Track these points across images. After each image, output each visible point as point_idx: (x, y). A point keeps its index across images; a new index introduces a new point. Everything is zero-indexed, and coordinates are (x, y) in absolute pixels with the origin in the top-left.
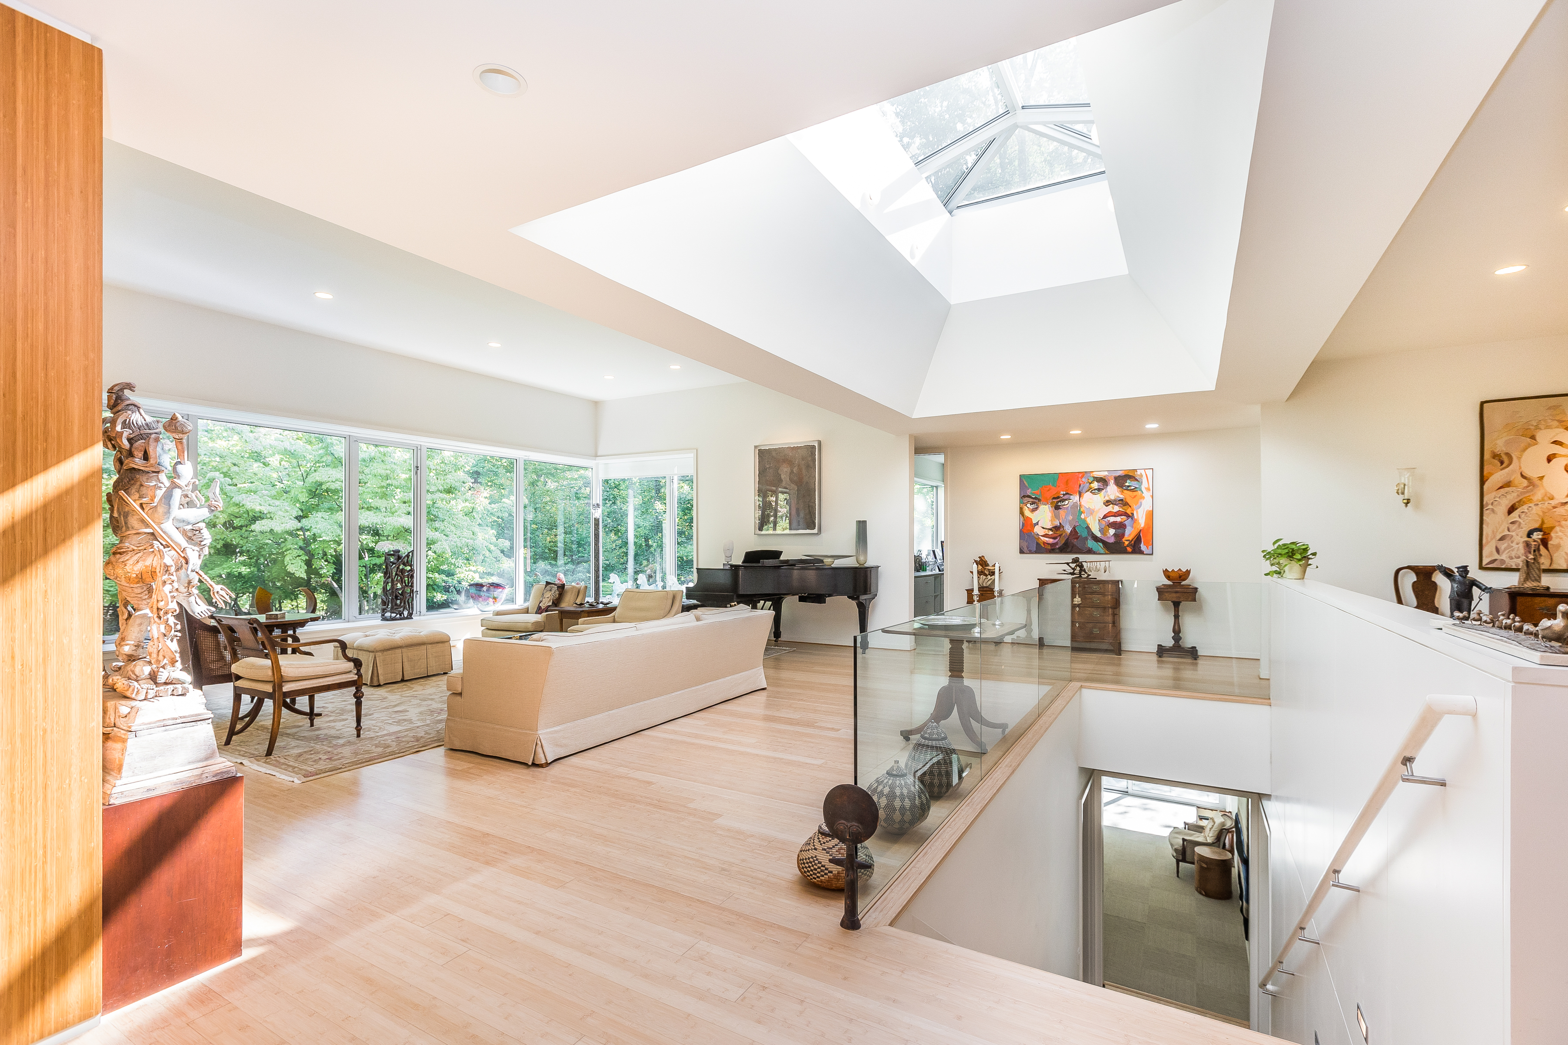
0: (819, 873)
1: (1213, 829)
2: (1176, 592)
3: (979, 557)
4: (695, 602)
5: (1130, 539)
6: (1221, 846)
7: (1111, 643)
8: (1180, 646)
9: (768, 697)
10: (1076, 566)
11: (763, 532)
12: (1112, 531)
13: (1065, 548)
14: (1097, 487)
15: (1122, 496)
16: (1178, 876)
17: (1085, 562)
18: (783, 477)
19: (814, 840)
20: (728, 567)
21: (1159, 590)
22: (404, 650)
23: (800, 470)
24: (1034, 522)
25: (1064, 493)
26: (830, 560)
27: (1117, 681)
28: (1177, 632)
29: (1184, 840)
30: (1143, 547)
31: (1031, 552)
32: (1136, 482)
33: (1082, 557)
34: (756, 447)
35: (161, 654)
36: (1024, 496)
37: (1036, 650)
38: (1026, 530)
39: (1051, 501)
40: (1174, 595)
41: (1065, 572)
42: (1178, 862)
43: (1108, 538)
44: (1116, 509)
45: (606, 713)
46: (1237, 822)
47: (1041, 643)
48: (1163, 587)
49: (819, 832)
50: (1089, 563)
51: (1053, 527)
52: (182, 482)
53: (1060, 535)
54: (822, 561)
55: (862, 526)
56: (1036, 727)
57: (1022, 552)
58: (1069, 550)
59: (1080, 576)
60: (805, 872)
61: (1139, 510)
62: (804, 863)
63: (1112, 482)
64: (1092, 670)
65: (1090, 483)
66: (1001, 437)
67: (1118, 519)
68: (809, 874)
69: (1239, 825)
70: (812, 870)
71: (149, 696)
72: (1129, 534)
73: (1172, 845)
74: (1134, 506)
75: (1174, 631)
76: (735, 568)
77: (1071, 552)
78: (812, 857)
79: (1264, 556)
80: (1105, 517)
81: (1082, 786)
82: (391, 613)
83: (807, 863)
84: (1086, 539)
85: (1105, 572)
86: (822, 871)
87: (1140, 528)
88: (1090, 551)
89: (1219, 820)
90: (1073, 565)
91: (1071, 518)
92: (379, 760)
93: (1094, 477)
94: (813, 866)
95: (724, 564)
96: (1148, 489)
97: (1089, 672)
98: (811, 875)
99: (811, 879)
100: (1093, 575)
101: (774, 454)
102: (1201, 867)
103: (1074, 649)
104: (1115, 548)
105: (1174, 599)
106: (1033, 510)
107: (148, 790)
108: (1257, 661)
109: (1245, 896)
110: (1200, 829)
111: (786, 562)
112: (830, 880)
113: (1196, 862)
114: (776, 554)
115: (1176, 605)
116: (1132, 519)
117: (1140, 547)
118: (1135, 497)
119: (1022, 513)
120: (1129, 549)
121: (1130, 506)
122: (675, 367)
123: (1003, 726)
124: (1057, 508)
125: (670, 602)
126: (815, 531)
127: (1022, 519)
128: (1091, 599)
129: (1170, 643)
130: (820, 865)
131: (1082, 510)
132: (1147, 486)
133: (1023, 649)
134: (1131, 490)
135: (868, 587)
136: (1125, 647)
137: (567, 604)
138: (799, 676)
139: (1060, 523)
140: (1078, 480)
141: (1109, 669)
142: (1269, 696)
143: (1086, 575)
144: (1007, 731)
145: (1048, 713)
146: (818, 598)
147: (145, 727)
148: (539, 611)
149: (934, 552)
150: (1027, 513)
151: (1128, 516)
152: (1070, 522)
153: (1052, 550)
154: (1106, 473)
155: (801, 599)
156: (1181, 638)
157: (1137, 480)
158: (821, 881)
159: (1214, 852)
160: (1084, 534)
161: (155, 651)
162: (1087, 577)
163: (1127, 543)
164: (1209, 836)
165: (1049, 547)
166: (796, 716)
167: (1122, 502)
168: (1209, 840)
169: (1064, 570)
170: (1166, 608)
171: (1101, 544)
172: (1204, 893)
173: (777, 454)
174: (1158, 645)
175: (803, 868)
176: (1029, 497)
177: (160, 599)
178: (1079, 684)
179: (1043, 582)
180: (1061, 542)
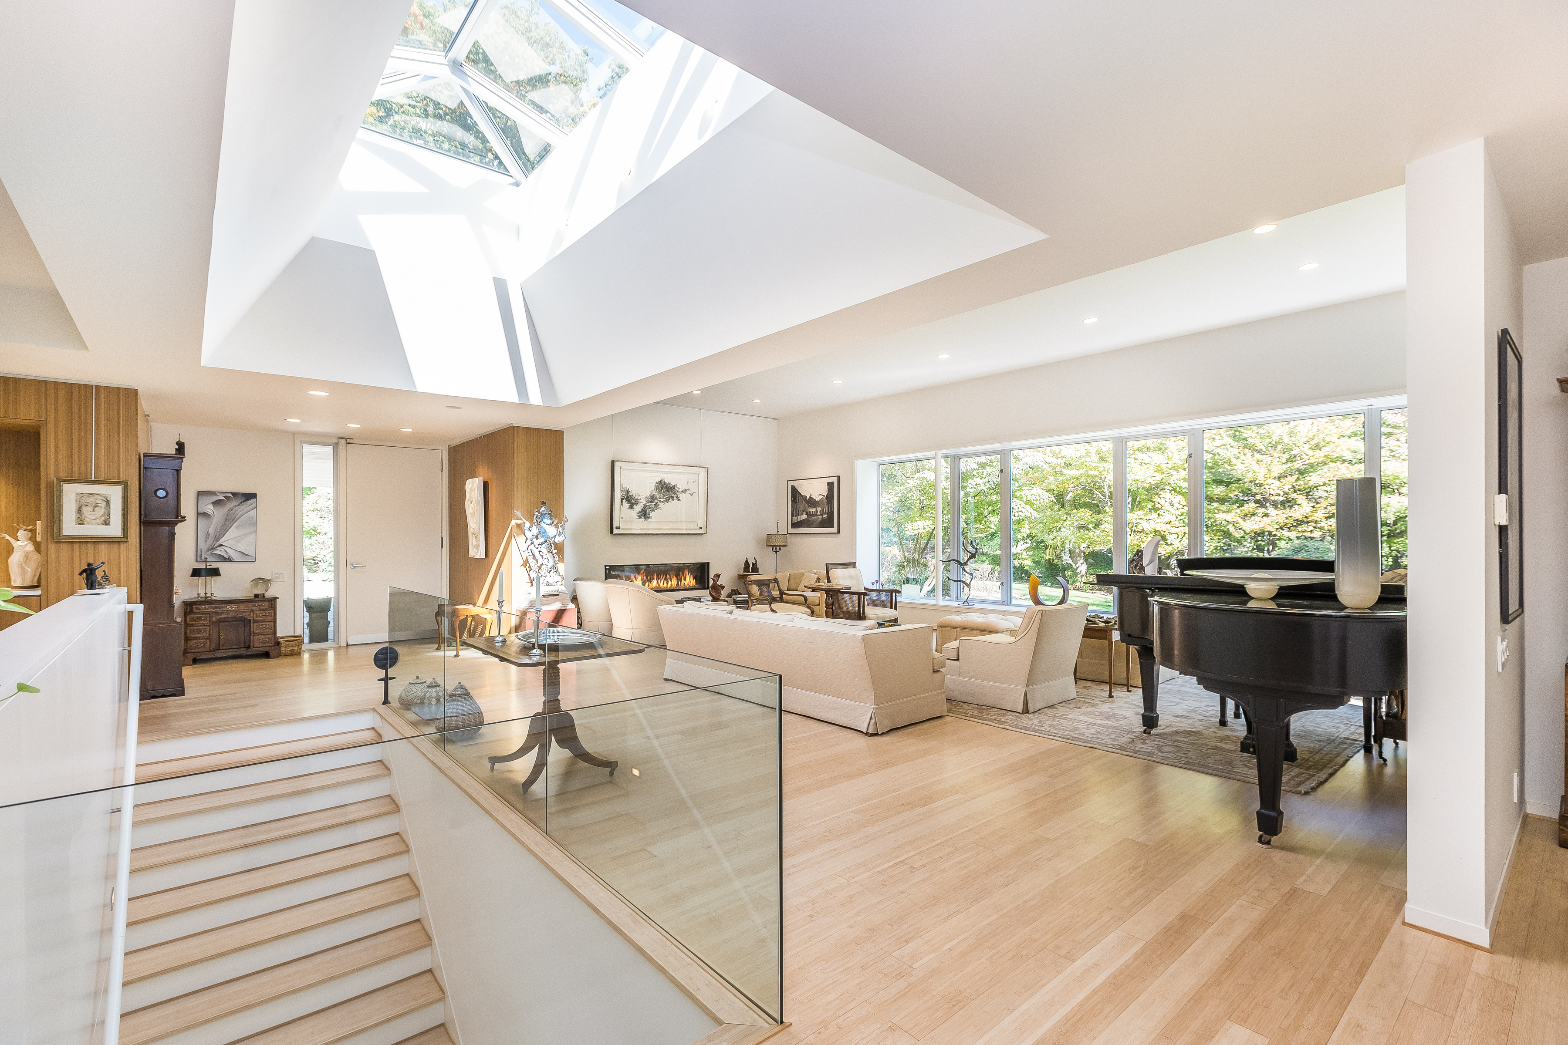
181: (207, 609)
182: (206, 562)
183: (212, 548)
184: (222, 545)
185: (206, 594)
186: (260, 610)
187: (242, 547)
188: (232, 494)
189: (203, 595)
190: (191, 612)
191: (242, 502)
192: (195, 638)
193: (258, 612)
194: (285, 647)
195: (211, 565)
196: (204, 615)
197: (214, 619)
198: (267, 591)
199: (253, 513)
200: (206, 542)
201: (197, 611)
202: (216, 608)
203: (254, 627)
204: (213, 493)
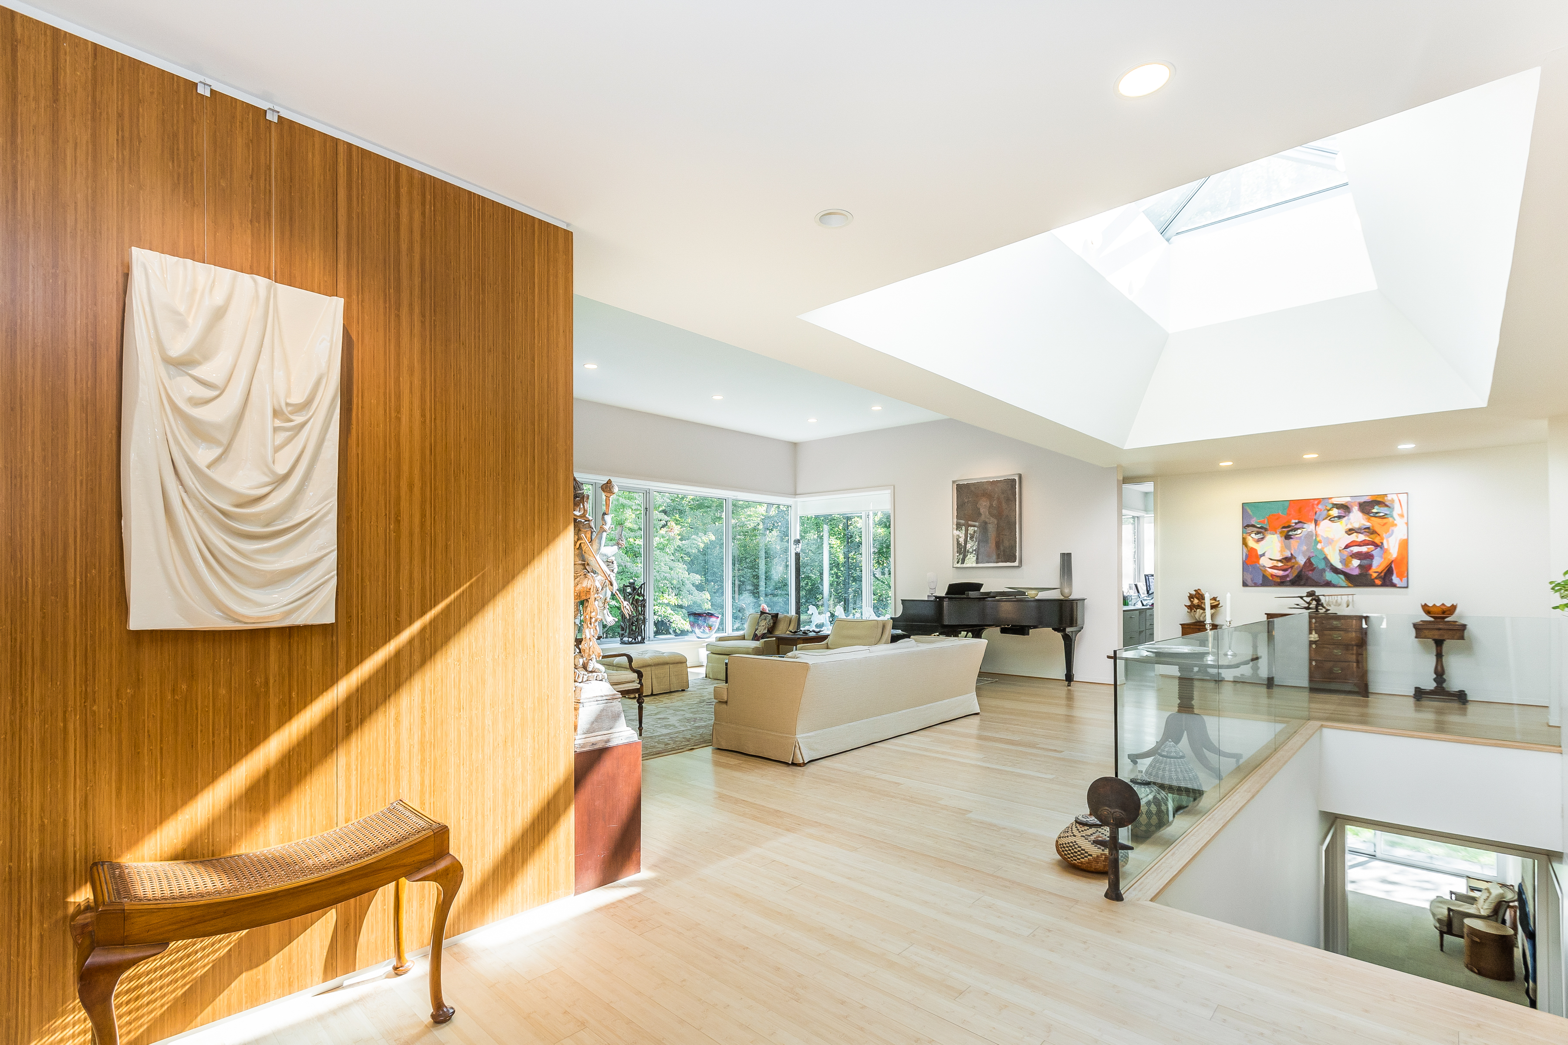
0: (1079, 855)
1: (1488, 901)
2: (1439, 629)
3: (1195, 591)
4: (899, 632)
5: (1379, 570)
6: (1500, 920)
7: (1355, 685)
8: (1443, 689)
9: (981, 720)
10: (1312, 600)
11: (964, 565)
12: (1356, 563)
13: (1299, 580)
14: (1336, 515)
15: (1368, 524)
16: (1442, 950)
17: (1323, 595)
18: (982, 511)
19: (1072, 828)
20: (933, 599)
21: (1415, 626)
22: (653, 668)
23: (1000, 503)
24: (1260, 553)
25: (1297, 521)
26: (1033, 592)
27: (1364, 720)
28: (1440, 674)
29: (1449, 910)
30: (1395, 579)
31: (1256, 585)
32: (1386, 508)
33: (1319, 591)
34: (954, 482)
35: (591, 650)
36: (1248, 526)
37: (1264, 690)
38: (1251, 559)
39: (1280, 530)
40: (1436, 632)
41: (1298, 607)
42: (1442, 933)
43: (1352, 569)
44: (1361, 537)
45: (848, 724)
46: (1521, 893)
47: (1270, 683)
48: (1421, 623)
49: (1076, 822)
50: (1327, 597)
51: (1283, 559)
52: (606, 527)
53: (1292, 567)
54: (1024, 593)
55: (1066, 559)
56: (1273, 760)
57: (1245, 584)
58: (1302, 583)
59: (1317, 611)
60: (1065, 854)
61: (1390, 539)
62: (1064, 847)
63: (1355, 509)
64: (1334, 711)
65: (1329, 510)
66: (1221, 464)
67: (1364, 549)
68: (1069, 856)
69: (1524, 897)
70: (1072, 853)
71: (584, 680)
72: (1378, 565)
73: (1434, 915)
74: (1384, 535)
75: (1436, 672)
76: (940, 599)
77: (1305, 585)
78: (1072, 842)
79: (1553, 589)
80: (1347, 547)
81: (1323, 834)
82: (629, 637)
83: (1067, 847)
84: (1324, 570)
85: (1348, 606)
86: (1082, 854)
87: (1392, 559)
88: (1328, 584)
89: (1496, 891)
90: (1308, 599)
91: (1304, 548)
92: (666, 754)
93: (1333, 504)
94: (1073, 849)
95: (928, 596)
96: (1402, 516)
97: (1331, 712)
98: (1072, 857)
99: (1072, 860)
100: (1333, 610)
101: (973, 488)
102: (1473, 942)
103: (1313, 690)
104: (1361, 580)
105: (1436, 637)
106: (1259, 541)
108: (1544, 709)
109: (1531, 975)
110: (1472, 900)
111: (988, 594)
112: (1089, 862)
113: (1465, 936)
114: (977, 587)
115: (1439, 643)
116: (1381, 548)
117: (1392, 579)
118: (1385, 524)
119: (1245, 543)
120: (1378, 582)
121: (1379, 535)
122: (877, 408)
123: (1237, 757)
124: (1288, 537)
125: (880, 630)
126: (1016, 564)
127: (1245, 550)
128: (1330, 635)
129: (1430, 685)
130: (1080, 849)
131: (1318, 539)
132: (1400, 512)
133: (1249, 688)
134: (1380, 517)
135: (1075, 619)
136: (1371, 690)
137: (782, 631)
138: (1008, 704)
139: (1291, 554)
140: (1313, 507)
141: (1354, 711)
142: (1560, 743)
143: (1324, 610)
144: (1241, 761)
145: (1286, 748)
146: (1020, 630)
147: (587, 700)
148: (756, 638)
149: (1136, 586)
150: (1251, 543)
151: (1376, 546)
152: (1304, 553)
153: (1282, 582)
154: (1349, 499)
155: (1004, 631)
156: (1444, 681)
157: (1387, 506)
158: (1082, 863)
159: (1492, 927)
160: (1321, 565)
161: (588, 648)
162: (1326, 611)
163: (1375, 575)
164: (1484, 909)
165: (1279, 580)
166: (1016, 738)
167: (1369, 531)
168: (1483, 913)
169: (1298, 605)
170: (1426, 647)
171: (1342, 576)
172: (1476, 971)
173: (975, 488)
174: (1416, 688)
175: (1063, 851)
176: (1253, 526)
177: (592, 611)
178: (1319, 723)
179: (1270, 616)
180: (1293, 574)
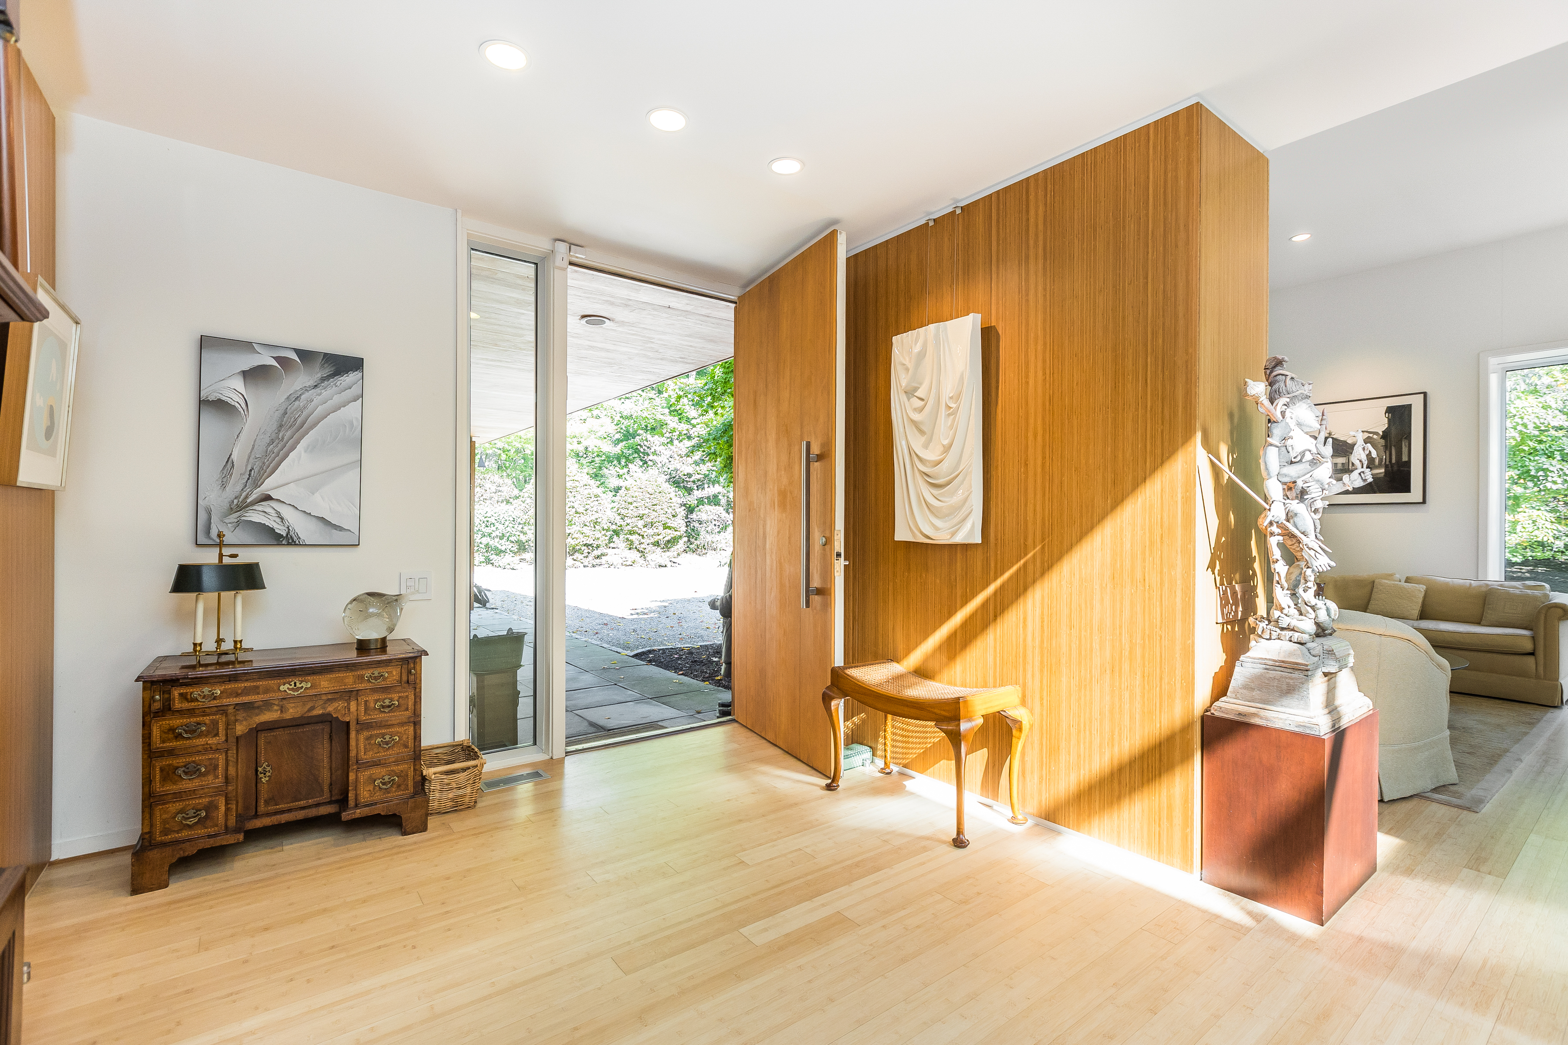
107: (1240, 714)
181: (220, 697)
182: (221, 545)
183: (240, 506)
184: (268, 498)
185: (219, 641)
186: (374, 690)
187: (322, 505)
188: (299, 352)
189: (210, 645)
190: (167, 709)
191: (323, 379)
192: (178, 796)
193: (371, 698)
194: (441, 791)
195: (234, 556)
196: (207, 719)
197: (240, 729)
198: (391, 630)
199: (351, 411)
200: (223, 486)
201: (186, 705)
202: (246, 692)
203: (358, 742)
204: (247, 346)
